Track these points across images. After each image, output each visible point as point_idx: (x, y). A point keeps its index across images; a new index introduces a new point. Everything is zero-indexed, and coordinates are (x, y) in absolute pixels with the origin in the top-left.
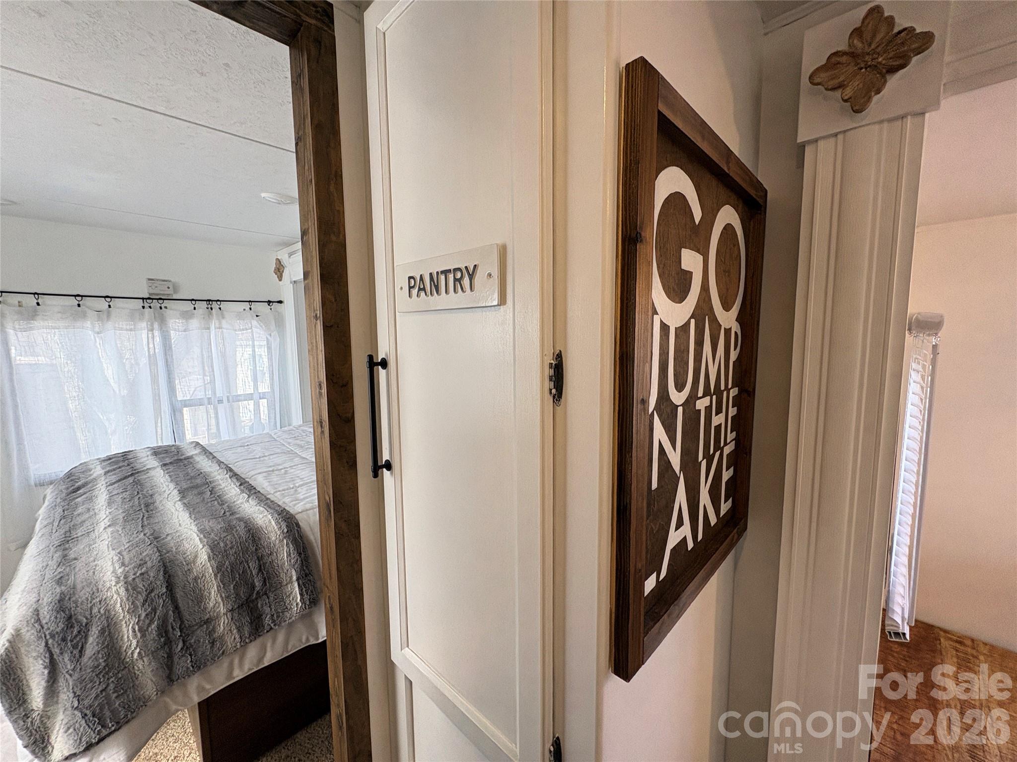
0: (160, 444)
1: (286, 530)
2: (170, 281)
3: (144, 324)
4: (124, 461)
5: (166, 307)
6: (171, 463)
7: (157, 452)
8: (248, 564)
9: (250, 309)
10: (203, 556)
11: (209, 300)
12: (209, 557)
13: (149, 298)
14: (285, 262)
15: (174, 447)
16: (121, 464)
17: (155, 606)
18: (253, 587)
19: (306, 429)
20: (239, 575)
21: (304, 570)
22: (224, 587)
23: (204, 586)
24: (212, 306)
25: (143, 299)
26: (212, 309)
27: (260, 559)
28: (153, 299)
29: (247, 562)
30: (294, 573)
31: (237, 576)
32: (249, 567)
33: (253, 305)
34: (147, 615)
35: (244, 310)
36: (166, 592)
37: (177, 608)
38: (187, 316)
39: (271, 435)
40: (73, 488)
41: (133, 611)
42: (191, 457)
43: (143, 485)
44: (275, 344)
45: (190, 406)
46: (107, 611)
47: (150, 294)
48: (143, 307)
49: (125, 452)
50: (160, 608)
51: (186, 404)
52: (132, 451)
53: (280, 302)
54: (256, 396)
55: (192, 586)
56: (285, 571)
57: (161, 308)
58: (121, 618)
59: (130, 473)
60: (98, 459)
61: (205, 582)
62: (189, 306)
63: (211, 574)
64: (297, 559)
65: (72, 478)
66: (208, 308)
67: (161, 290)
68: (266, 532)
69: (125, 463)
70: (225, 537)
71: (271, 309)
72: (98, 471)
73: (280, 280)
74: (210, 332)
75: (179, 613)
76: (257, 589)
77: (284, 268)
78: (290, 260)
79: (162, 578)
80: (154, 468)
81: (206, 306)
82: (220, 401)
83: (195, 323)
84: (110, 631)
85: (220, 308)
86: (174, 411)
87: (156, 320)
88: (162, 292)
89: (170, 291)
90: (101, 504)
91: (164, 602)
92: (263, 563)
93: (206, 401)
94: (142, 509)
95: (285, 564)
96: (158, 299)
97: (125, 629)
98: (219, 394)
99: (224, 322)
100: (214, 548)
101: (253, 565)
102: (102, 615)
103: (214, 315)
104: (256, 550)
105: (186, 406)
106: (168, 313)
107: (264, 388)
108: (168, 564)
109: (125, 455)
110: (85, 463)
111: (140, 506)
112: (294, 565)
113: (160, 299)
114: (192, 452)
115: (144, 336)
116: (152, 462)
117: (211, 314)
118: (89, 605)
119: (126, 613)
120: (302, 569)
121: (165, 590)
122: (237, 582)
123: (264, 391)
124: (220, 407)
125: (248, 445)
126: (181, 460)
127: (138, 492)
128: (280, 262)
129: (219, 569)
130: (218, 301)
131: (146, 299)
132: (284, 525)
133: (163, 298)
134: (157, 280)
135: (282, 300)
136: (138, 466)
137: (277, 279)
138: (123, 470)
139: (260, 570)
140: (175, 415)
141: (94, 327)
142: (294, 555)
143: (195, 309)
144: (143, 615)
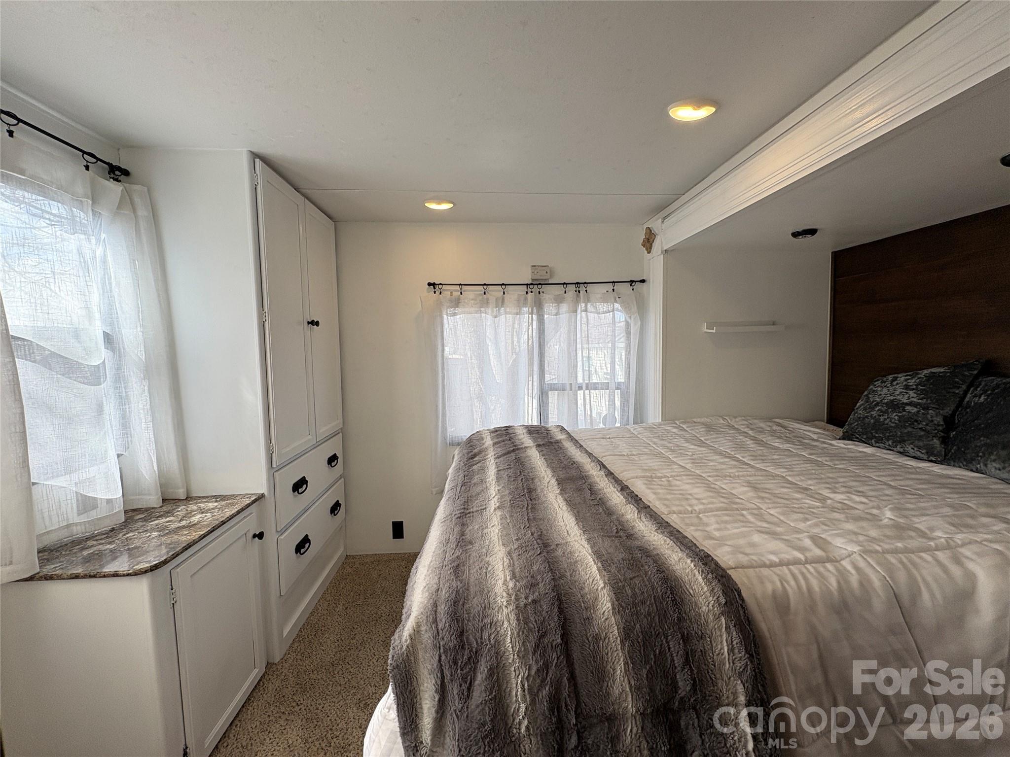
0: (530, 423)
1: (723, 601)
2: (548, 266)
3: (525, 309)
4: (506, 435)
5: (543, 292)
6: (543, 444)
7: (532, 431)
8: (668, 643)
9: (613, 290)
10: (605, 604)
11: (578, 283)
12: (614, 608)
13: (532, 284)
14: (655, 230)
15: (543, 429)
16: (504, 438)
17: (547, 660)
18: (675, 687)
19: (669, 428)
20: (655, 656)
21: (759, 692)
22: (633, 668)
23: (607, 654)
24: (580, 289)
25: (527, 285)
26: (579, 292)
27: (686, 639)
28: (534, 285)
29: (666, 638)
30: (740, 688)
31: (652, 656)
32: (669, 648)
33: (617, 286)
34: (538, 670)
35: (607, 291)
36: (561, 645)
37: (572, 678)
38: (559, 300)
39: (630, 430)
40: (471, 454)
41: (522, 656)
42: (558, 442)
43: (524, 465)
44: (635, 329)
45: (555, 390)
46: (497, 642)
47: (533, 280)
48: (527, 293)
49: (507, 427)
50: (553, 667)
51: (553, 388)
52: (511, 427)
53: (643, 281)
54: (612, 386)
55: (592, 647)
56: (725, 678)
57: (539, 293)
58: (510, 661)
59: (512, 449)
60: (488, 430)
61: (609, 648)
62: (559, 290)
63: (616, 638)
64: (747, 665)
65: (472, 443)
66: (576, 291)
67: (541, 275)
68: (691, 592)
69: (507, 438)
70: (631, 579)
71: (633, 290)
72: (488, 441)
73: (649, 252)
74: (577, 315)
75: (575, 685)
76: (682, 693)
77: (655, 236)
78: (663, 225)
79: (556, 619)
80: (531, 447)
81: (575, 289)
82: (580, 388)
83: (564, 307)
84: (497, 675)
85: (586, 291)
86: (542, 394)
87: (535, 306)
88: (542, 278)
89: (547, 276)
90: (491, 478)
91: (558, 658)
92: (692, 650)
93: (568, 387)
94: (525, 494)
95: (724, 664)
96: (537, 285)
97: (513, 681)
98: (580, 380)
99: (589, 305)
100: (618, 592)
101: (676, 648)
102: (492, 647)
103: (582, 298)
104: (679, 619)
105: (552, 390)
106: (544, 296)
107: (621, 378)
108: (564, 598)
109: (507, 428)
110: (480, 431)
111: (524, 489)
112: (740, 674)
113: (540, 284)
114: (561, 436)
115: (526, 319)
116: (527, 441)
117: (578, 296)
118: (481, 624)
119: (516, 657)
120: (755, 686)
121: (559, 641)
122: (651, 667)
123: (620, 381)
124: (580, 393)
125: (609, 438)
126: (551, 443)
127: (520, 472)
128: (651, 231)
129: (626, 634)
130: (585, 283)
131: (529, 285)
132: (718, 591)
133: (542, 283)
134: (538, 266)
135: (644, 278)
136: (517, 443)
137: (646, 252)
138: (506, 444)
139: (687, 662)
140: (542, 397)
141: (493, 312)
142: (741, 653)
143: (565, 292)
144: (534, 669)
